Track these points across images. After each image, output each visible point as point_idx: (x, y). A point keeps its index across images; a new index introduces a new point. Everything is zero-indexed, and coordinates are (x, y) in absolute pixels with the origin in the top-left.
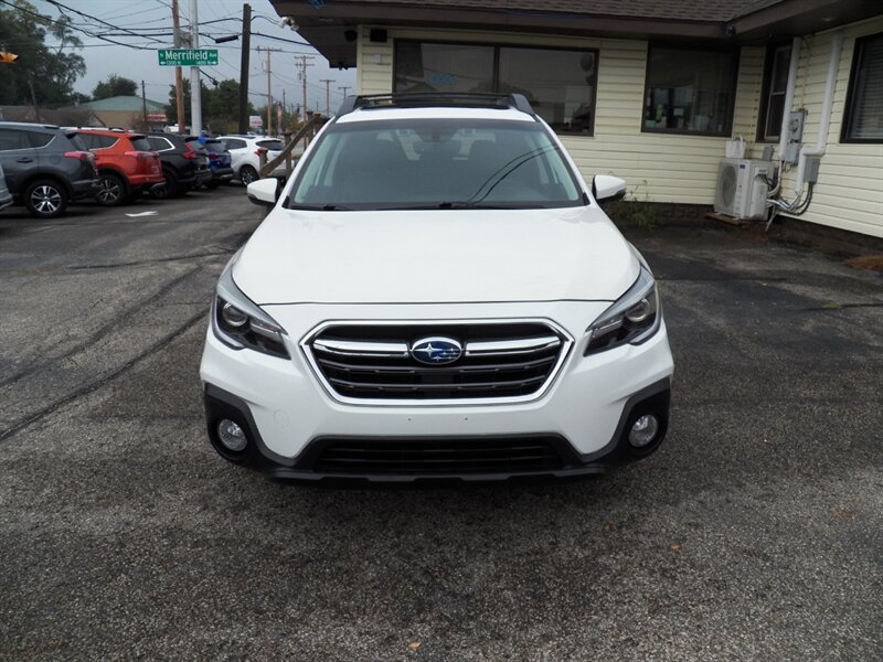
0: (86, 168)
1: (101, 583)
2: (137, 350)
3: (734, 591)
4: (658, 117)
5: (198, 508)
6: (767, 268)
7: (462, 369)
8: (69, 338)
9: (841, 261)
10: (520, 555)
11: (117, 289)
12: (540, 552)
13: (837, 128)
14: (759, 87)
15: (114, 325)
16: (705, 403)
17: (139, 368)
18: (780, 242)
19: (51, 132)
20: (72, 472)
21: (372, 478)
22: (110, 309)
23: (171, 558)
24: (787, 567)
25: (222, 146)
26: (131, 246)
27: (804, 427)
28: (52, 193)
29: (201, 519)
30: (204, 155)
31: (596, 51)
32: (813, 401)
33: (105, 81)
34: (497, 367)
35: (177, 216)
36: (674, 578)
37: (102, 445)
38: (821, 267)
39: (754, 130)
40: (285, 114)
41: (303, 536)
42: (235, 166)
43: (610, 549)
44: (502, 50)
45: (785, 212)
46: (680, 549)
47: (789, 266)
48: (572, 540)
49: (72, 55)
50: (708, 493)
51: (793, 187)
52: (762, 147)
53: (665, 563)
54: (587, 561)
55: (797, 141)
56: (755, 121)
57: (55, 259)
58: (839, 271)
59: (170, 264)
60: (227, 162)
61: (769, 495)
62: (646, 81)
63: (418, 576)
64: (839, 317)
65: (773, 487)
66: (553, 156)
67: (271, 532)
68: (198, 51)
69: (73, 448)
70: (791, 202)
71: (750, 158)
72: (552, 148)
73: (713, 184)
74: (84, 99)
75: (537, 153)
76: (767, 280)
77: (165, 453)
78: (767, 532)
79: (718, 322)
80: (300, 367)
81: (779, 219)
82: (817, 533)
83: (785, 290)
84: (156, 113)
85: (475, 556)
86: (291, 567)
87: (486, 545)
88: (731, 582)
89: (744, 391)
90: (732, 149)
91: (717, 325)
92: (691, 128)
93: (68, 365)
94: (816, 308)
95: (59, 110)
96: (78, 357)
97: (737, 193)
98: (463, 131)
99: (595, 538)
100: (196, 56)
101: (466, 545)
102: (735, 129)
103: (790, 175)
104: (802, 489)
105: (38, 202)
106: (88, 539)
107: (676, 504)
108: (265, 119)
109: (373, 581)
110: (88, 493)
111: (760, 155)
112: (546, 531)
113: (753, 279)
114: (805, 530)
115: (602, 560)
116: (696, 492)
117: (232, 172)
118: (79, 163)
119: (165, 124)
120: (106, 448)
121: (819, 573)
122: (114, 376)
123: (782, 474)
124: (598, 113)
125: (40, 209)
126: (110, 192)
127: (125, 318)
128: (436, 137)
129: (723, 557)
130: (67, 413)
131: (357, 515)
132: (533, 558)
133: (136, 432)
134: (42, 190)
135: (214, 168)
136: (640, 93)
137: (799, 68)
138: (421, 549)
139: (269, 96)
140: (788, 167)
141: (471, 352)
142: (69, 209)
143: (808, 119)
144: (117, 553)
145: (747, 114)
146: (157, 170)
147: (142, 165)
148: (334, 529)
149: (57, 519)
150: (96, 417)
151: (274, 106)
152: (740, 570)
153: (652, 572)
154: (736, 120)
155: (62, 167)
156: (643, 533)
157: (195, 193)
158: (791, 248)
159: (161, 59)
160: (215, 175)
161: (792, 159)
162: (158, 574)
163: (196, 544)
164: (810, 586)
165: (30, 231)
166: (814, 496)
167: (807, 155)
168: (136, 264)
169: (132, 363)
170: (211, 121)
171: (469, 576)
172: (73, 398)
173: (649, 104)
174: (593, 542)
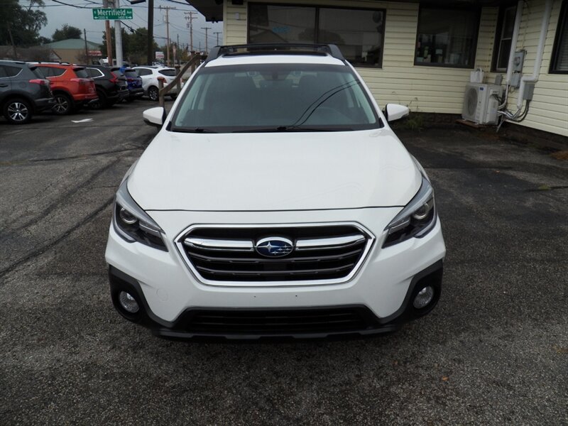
0: (44, 90)
1: (36, 410)
2: (73, 223)
3: (488, 415)
4: (425, 55)
5: (109, 348)
6: (499, 159)
7: (293, 259)
8: (27, 213)
9: (548, 154)
10: (335, 386)
11: (61, 176)
12: (348, 383)
13: (547, 63)
14: (494, 35)
15: (58, 202)
16: (462, 262)
17: (74, 236)
18: (506, 140)
19: (20, 66)
20: (22, 318)
21: (228, 337)
22: (57, 191)
23: (88, 389)
24: (525, 396)
25: (136, 74)
26: (73, 145)
27: (530, 281)
28: (22, 107)
29: (110, 356)
30: (124, 80)
31: (384, 11)
32: (535, 260)
33: (60, 29)
34: (319, 258)
35: (106, 122)
36: (445, 404)
37: (44, 297)
38: (536, 159)
39: (489, 64)
40: (178, 51)
41: (181, 370)
42: (145, 86)
43: (399, 380)
44: (321, 9)
45: (509, 119)
46: (448, 380)
47: (513, 158)
48: (372, 373)
49: (38, 11)
50: (466, 334)
51: (515, 103)
52: (494, 75)
53: (438, 392)
54: (382, 390)
55: (519, 72)
56: (491, 58)
57: (22, 155)
58: (546, 161)
59: (99, 158)
60: (140, 84)
61: (508, 336)
62: (418, 31)
63: (262, 403)
64: (549, 197)
65: (511, 329)
66: (357, 88)
67: (159, 367)
68: (119, 10)
69: (25, 300)
70: (514, 113)
71: (486, 83)
72: (355, 82)
73: (461, 100)
74: (46, 41)
75: (345, 86)
76: (499, 168)
77: (88, 303)
78: (509, 366)
79: (468, 200)
80: (175, 258)
81: (506, 125)
82: (545, 367)
83: (512, 176)
84: (94, 50)
85: (303, 387)
86: (173, 395)
87: (311, 377)
88: (486, 408)
89: (488, 252)
90: (475, 77)
91: (468, 203)
92: (446, 63)
93: (26, 234)
94: (534, 190)
95: (30, 48)
96: (33, 228)
97: (478, 106)
98: (294, 72)
99: (388, 371)
100: (118, 13)
101: (297, 377)
102: (477, 63)
103: (514, 95)
104: (532, 331)
105: (12, 113)
106: (30, 374)
107: (444, 343)
108: (165, 54)
109: (230, 407)
110: (32, 336)
111: (493, 81)
112: (353, 366)
113: (491, 168)
114: (536, 364)
115: (393, 389)
116: (458, 333)
117: (143, 91)
118: (38, 86)
119: (100, 58)
120: (46, 299)
121: (548, 400)
122: (56, 243)
123: (518, 319)
124: (385, 52)
125: (14, 118)
126: (61, 106)
127: (67, 198)
128: (275, 77)
129: (479, 387)
130: (22, 271)
131: (220, 353)
132: (344, 388)
133: (69, 287)
134: (15, 105)
135: (131, 88)
136: (413, 39)
137: (521, 21)
138: (265, 380)
139: (168, 39)
140: (512, 90)
141: (300, 247)
142: (34, 117)
143: (527, 57)
144: (50, 385)
145: (485, 53)
146: (92, 91)
147: (83, 88)
148: (203, 364)
149: (9, 357)
150: (42, 275)
151: (172, 45)
152: (492, 398)
153: (429, 400)
154: (478, 57)
155: (28, 90)
156: (422, 367)
157: (119, 105)
158: (514, 144)
159: (95, 15)
160: (131, 93)
161: (516, 84)
162: (78, 402)
163: (106, 377)
164: (542, 412)
165: (8, 133)
166: (541, 337)
167: (526, 82)
168: (76, 157)
169: (69, 232)
170: (130, 55)
171: (298, 403)
172: (27, 259)
173: (419, 46)
174: (387, 375)
